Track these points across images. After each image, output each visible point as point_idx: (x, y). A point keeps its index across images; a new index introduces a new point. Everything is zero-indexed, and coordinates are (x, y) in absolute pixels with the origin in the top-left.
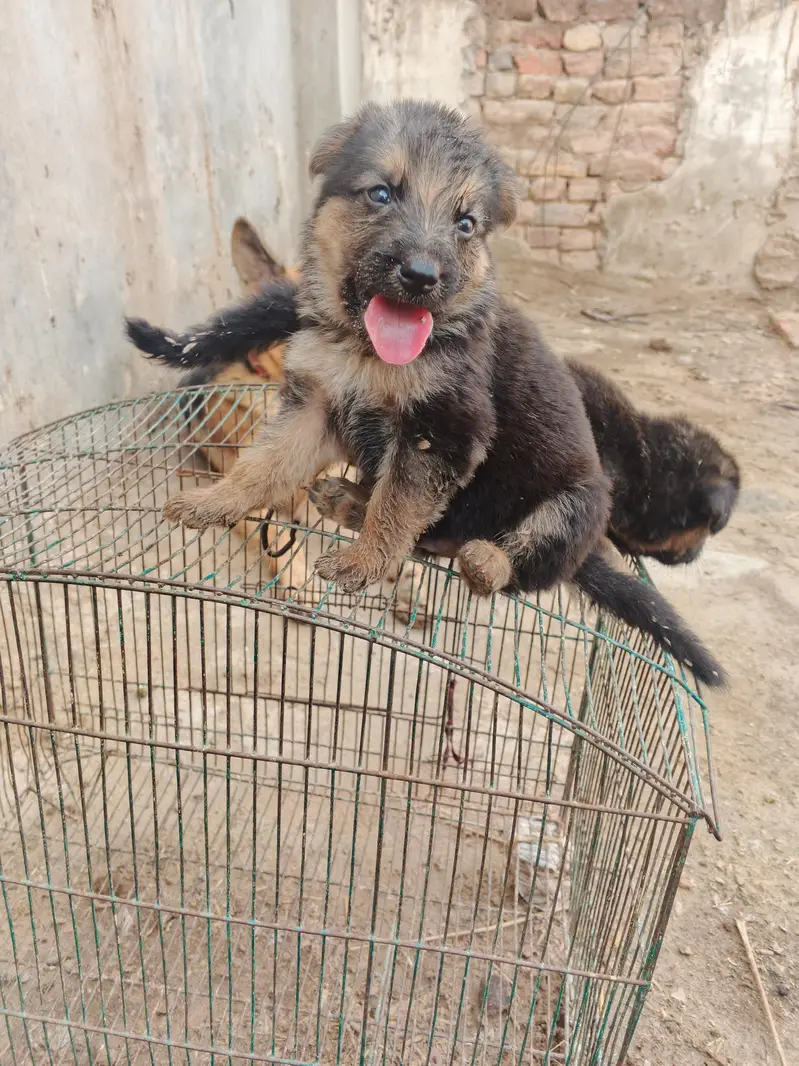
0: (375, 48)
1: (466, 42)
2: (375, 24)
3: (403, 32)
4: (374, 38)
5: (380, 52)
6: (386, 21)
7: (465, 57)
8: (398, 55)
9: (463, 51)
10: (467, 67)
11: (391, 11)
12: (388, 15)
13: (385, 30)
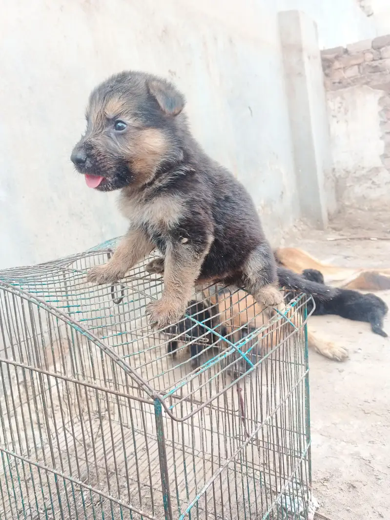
0: (335, 120)
1: (380, 108)
2: (334, 110)
3: (348, 111)
4: (334, 116)
5: (337, 122)
6: (340, 108)
7: (381, 116)
8: (346, 121)
9: (380, 113)
10: (382, 120)
11: (341, 103)
12: (340, 105)
13: (339, 112)
